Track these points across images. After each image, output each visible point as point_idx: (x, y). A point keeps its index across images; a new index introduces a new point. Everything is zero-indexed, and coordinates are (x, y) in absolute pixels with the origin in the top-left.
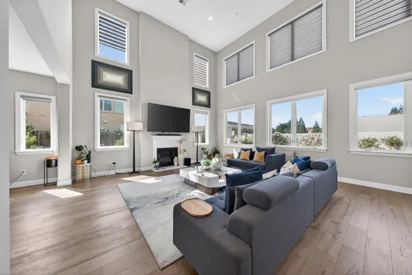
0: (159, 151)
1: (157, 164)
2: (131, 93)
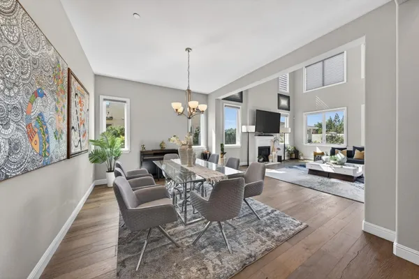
0: (259, 148)
1: (261, 160)
2: (242, 102)
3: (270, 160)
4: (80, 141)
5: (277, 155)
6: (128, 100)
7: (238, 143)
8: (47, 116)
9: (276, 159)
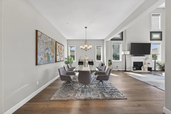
0: (134, 63)
1: (135, 69)
2: (123, 40)
3: (142, 69)
4: (60, 58)
5: (147, 67)
6: (75, 46)
7: (121, 60)
8: (49, 53)
9: (147, 69)
